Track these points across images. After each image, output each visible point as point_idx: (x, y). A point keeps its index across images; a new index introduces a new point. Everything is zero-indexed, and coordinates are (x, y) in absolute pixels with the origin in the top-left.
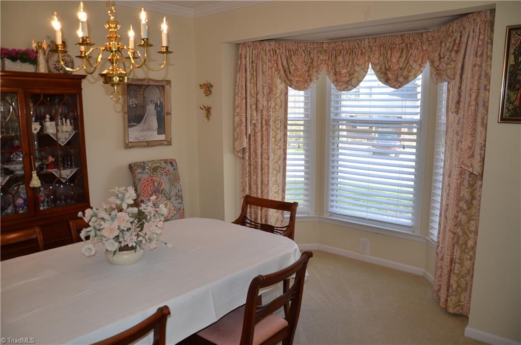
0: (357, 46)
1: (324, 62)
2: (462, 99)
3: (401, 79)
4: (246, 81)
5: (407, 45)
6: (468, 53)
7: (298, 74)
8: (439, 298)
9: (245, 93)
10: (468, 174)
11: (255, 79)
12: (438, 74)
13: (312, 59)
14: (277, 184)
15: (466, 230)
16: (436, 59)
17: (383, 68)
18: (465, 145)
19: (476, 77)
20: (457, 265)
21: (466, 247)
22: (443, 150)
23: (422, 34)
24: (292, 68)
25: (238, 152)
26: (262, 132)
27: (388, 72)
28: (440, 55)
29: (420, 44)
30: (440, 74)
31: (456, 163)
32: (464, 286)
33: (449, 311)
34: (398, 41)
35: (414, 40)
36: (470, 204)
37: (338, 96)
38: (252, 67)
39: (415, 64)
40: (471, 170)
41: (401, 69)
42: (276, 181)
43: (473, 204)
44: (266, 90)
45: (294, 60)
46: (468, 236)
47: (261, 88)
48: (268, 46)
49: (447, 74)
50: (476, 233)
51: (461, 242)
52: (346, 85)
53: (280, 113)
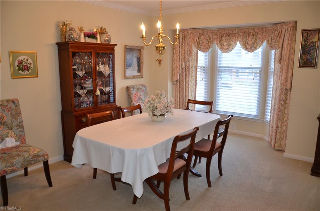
0: (232, 33)
1: (215, 39)
2: (282, 58)
3: (253, 48)
4: (179, 48)
5: (256, 33)
6: (285, 38)
7: (204, 44)
8: (271, 144)
9: (178, 53)
10: (284, 89)
11: (183, 47)
12: (271, 47)
13: (210, 38)
14: (192, 97)
15: (284, 113)
16: (270, 40)
17: (245, 43)
18: (283, 77)
19: (289, 49)
20: (280, 128)
21: (283, 121)
22: (272, 80)
23: (263, 28)
24: (201, 42)
25: (174, 82)
26: (186, 72)
27: (247, 45)
28: (271, 38)
29: (262, 33)
30: (272, 47)
31: (279, 85)
32: (282, 137)
33: (276, 148)
34: (252, 31)
35: (259, 31)
36: (285, 102)
37: (221, 55)
38: (182, 41)
39: (260, 42)
40: (286, 87)
41: (253, 44)
42: (192, 95)
43: (286, 102)
44: (189, 52)
45: (202, 38)
46: (284, 116)
47: (186, 51)
48: (189, 31)
49: (275, 47)
50: (288, 114)
51: (281, 118)
52: (226, 50)
53: (194, 63)
